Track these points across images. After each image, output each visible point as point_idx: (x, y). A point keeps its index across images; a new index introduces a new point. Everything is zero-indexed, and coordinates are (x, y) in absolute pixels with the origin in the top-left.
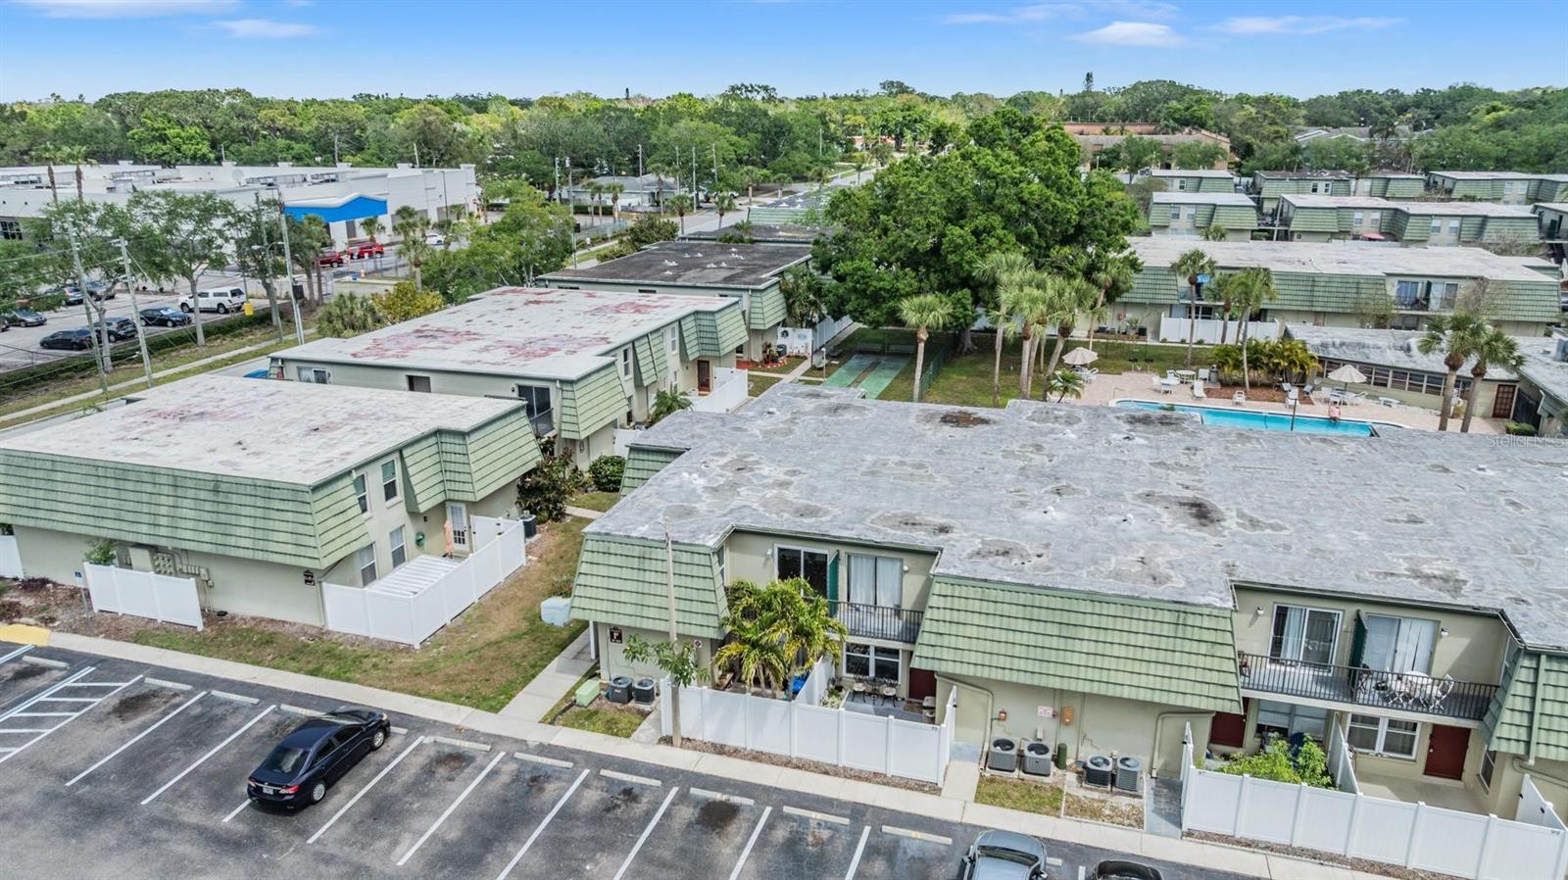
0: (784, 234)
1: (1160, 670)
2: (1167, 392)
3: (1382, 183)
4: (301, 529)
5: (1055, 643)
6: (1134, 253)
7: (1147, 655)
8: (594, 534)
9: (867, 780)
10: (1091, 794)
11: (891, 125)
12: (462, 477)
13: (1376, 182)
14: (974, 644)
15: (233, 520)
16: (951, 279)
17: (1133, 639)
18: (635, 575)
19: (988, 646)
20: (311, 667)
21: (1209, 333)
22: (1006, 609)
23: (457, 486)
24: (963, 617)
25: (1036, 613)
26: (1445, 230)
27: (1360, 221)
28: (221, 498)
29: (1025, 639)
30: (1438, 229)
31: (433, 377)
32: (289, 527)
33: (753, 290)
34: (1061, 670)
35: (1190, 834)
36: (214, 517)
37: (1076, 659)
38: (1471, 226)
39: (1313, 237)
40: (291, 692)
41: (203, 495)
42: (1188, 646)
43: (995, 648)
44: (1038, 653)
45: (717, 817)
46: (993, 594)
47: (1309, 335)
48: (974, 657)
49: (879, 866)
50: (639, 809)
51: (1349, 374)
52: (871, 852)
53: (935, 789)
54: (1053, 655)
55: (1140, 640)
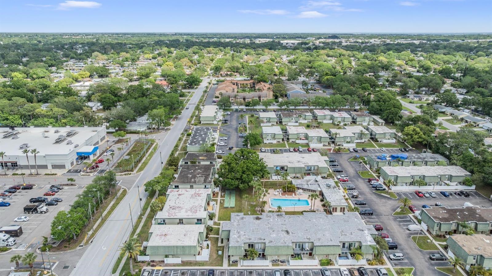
0: (201, 158)
1: (286, 252)
2: (276, 195)
4: (195, 250)
5: (278, 251)
8: (231, 246)
9: (262, 266)
10: (281, 264)
14: (270, 252)
15: (186, 250)
18: (236, 250)
20: (199, 265)
24: (269, 249)
25: (276, 248)
26: (315, 139)
27: (301, 135)
28: (184, 248)
29: (275, 251)
30: (314, 139)
31: (183, 219)
32: (193, 250)
35: (290, 266)
38: (319, 138)
41: (181, 248)
42: (289, 249)
43: (272, 252)
45: (251, 273)
46: (272, 247)
49: (266, 274)
50: (243, 273)
52: (265, 273)
53: (268, 266)
55: (285, 249)
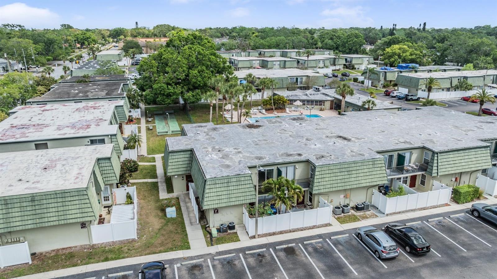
0: (98, 78)
1: (371, 177)
2: (256, 114)
3: (248, 53)
4: (83, 206)
5: (347, 177)
6: (235, 75)
7: (368, 174)
8: (210, 178)
9: (313, 228)
10: (358, 214)
11: (79, 40)
12: (110, 175)
13: (246, 53)
14: (328, 183)
15: (45, 211)
16: (191, 87)
17: (364, 171)
18: (226, 189)
19: (332, 182)
20: (102, 258)
21: (256, 97)
22: (335, 171)
23: (109, 179)
24: (324, 176)
25: (342, 170)
27: (255, 64)
28: (36, 203)
29: (340, 177)
30: (275, 65)
31: (48, 143)
32: (78, 206)
33: (122, 97)
34: (349, 183)
35: (387, 215)
36: (34, 212)
37: (352, 179)
38: (282, 63)
39: (244, 69)
40: (104, 270)
41: (25, 204)
42: (376, 169)
43: (333, 182)
44: (344, 181)
45: (290, 252)
46: (331, 168)
47: (284, 94)
48: (329, 186)
51: (298, 103)
53: (330, 225)
54: (346, 180)
55: (366, 170)
